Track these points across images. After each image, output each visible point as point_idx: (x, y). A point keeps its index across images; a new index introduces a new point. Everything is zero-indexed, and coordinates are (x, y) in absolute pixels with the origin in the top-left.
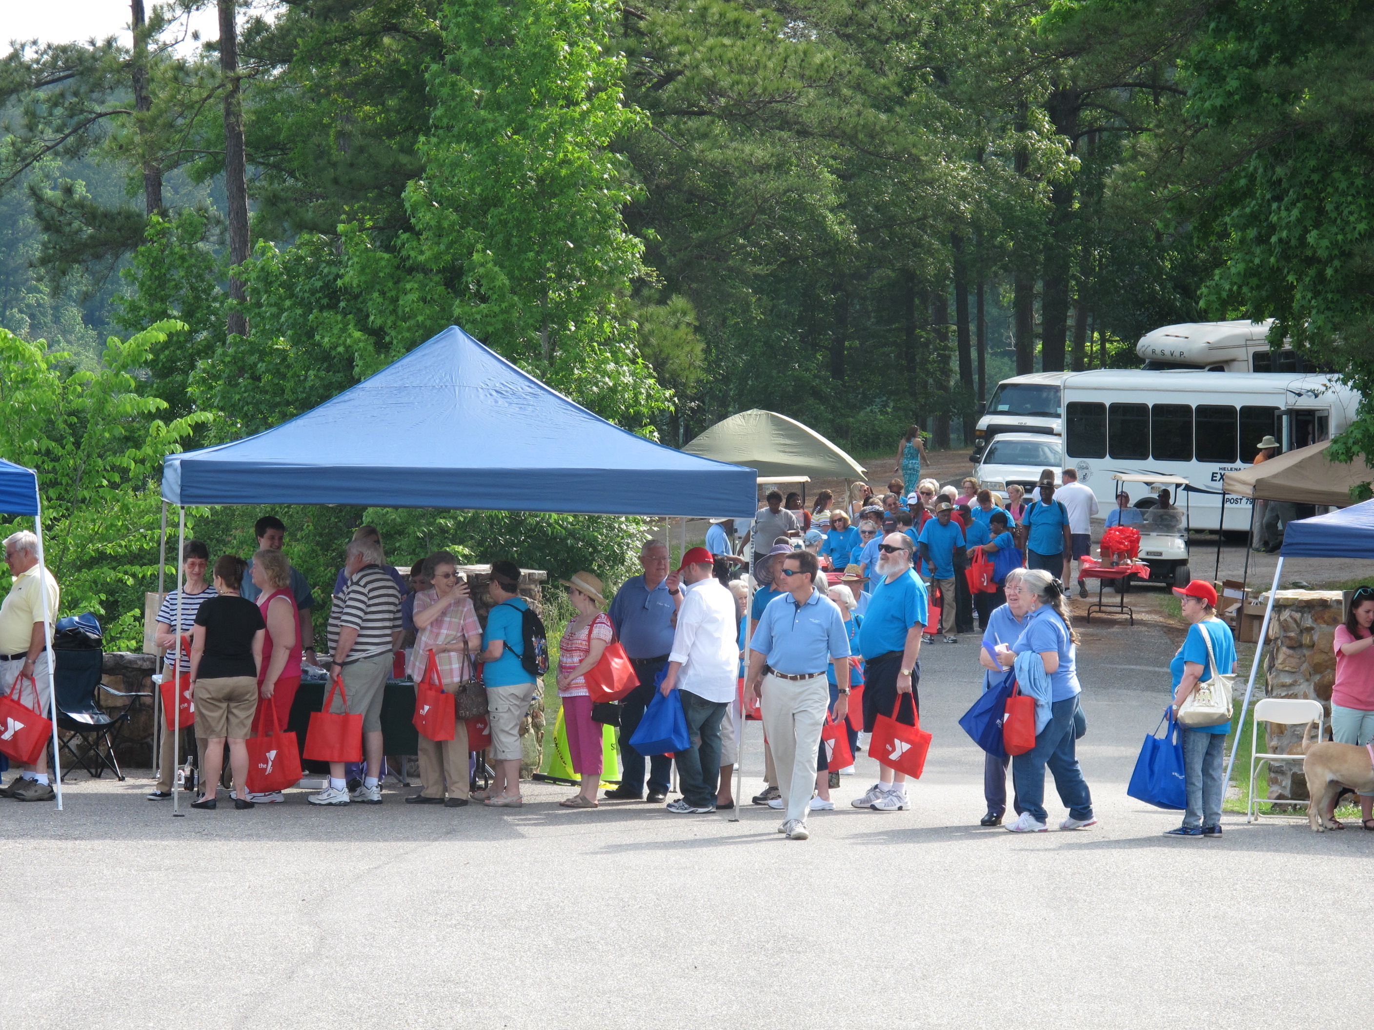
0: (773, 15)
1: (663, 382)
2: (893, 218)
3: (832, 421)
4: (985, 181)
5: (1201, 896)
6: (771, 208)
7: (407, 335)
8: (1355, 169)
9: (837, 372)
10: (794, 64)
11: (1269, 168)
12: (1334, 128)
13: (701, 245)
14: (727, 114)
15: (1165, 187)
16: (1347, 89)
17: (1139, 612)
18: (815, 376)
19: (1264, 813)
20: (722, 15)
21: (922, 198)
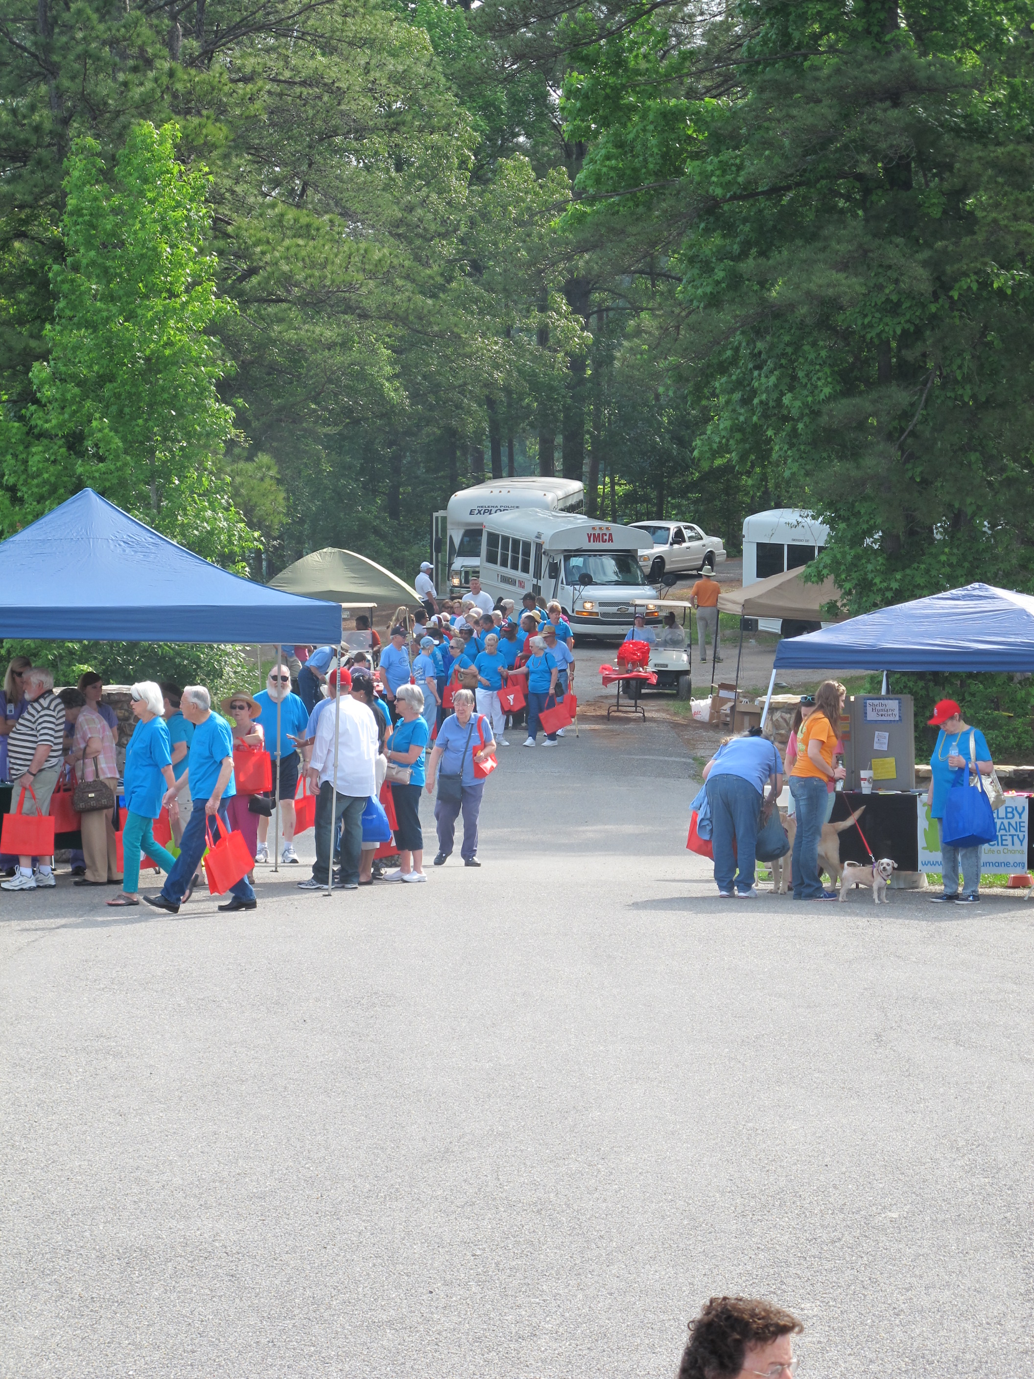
0: (338, 220)
1: (251, 525)
2: (438, 385)
3: (390, 555)
4: (515, 354)
5: (716, 951)
6: (338, 379)
7: (35, 490)
8: (821, 343)
9: (394, 514)
10: (357, 259)
11: (751, 342)
12: (803, 310)
13: (281, 409)
14: (302, 303)
15: (666, 358)
16: (814, 278)
17: (649, 711)
18: (376, 517)
19: (762, 880)
20: (296, 220)
21: (463, 368)
